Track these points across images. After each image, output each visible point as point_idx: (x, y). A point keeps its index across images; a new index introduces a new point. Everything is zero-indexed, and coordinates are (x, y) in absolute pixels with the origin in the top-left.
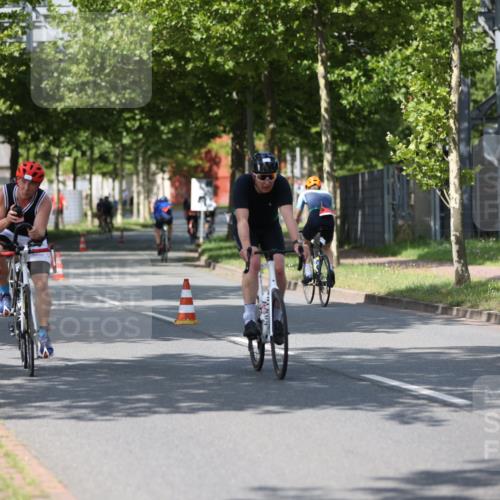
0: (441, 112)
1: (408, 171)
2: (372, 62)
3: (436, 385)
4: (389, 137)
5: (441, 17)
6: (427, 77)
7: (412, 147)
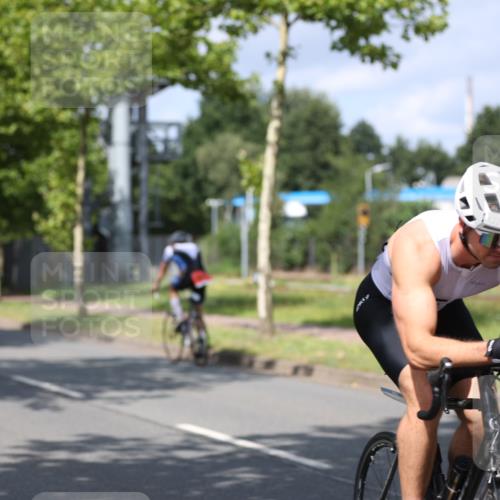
0: (71, 201)
1: (47, 239)
2: (25, 165)
3: (60, 383)
4: (36, 216)
5: (73, 137)
6: (62, 176)
7: (51, 223)
